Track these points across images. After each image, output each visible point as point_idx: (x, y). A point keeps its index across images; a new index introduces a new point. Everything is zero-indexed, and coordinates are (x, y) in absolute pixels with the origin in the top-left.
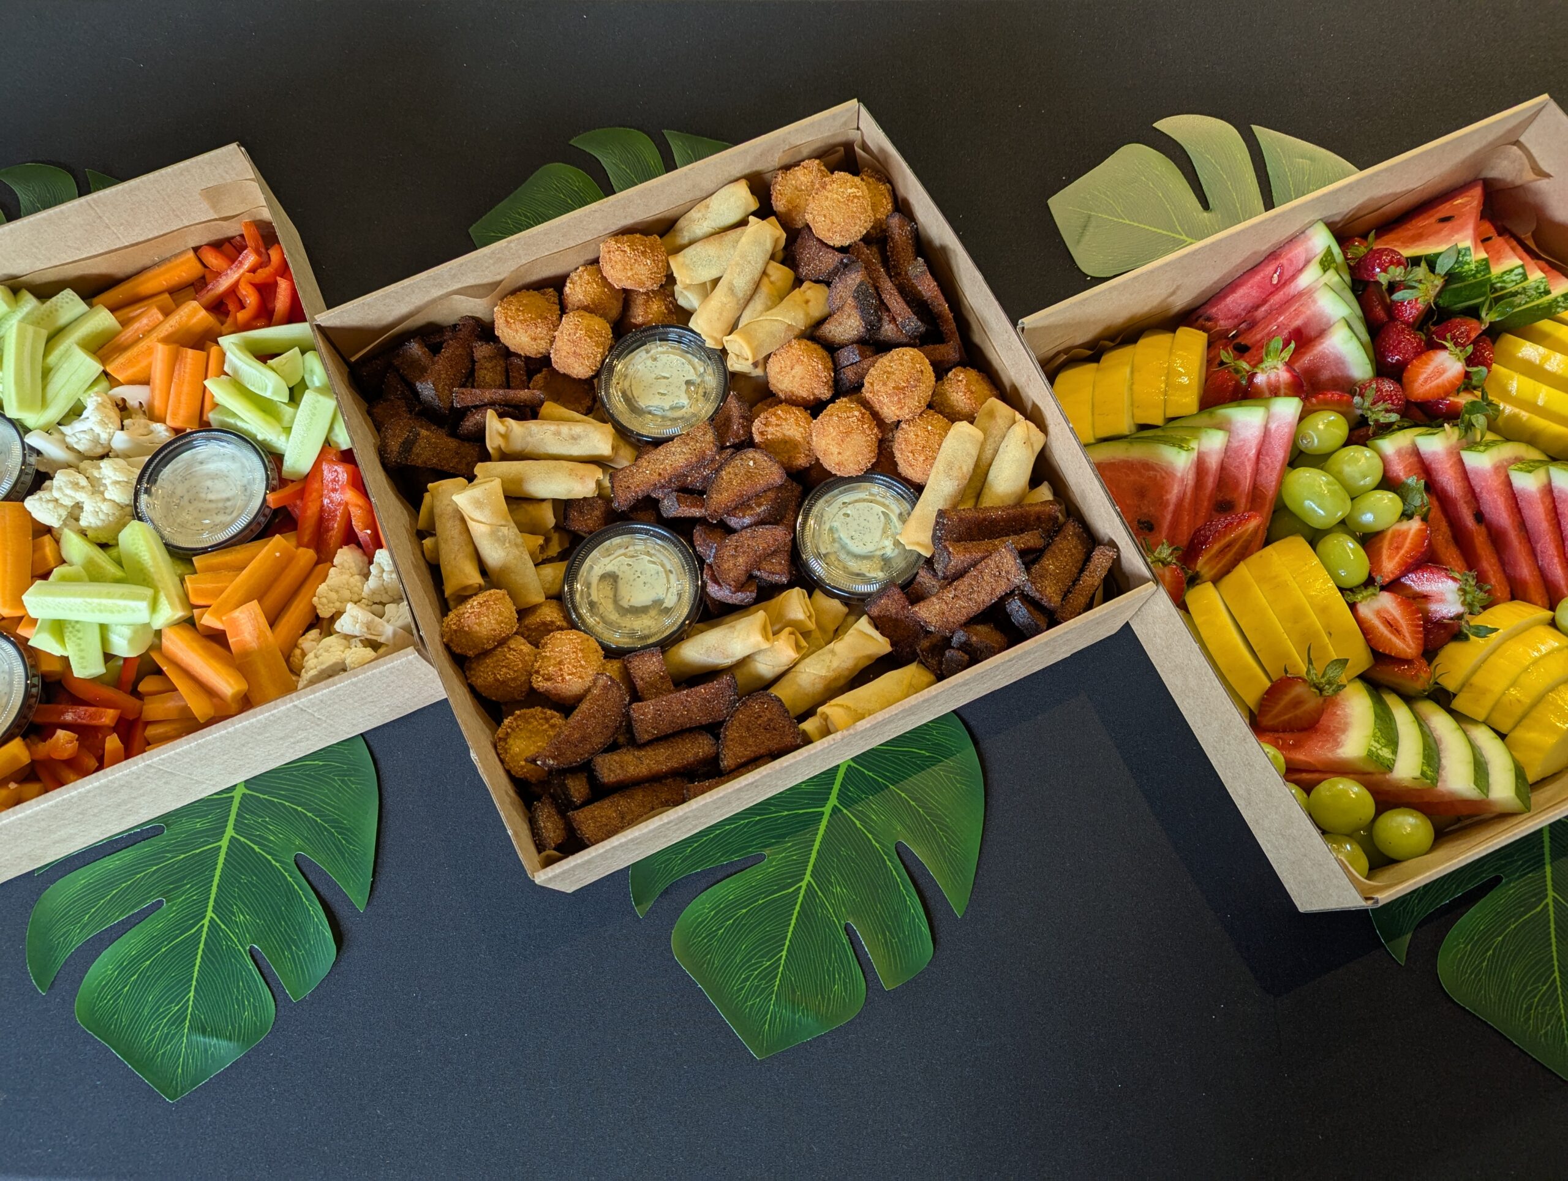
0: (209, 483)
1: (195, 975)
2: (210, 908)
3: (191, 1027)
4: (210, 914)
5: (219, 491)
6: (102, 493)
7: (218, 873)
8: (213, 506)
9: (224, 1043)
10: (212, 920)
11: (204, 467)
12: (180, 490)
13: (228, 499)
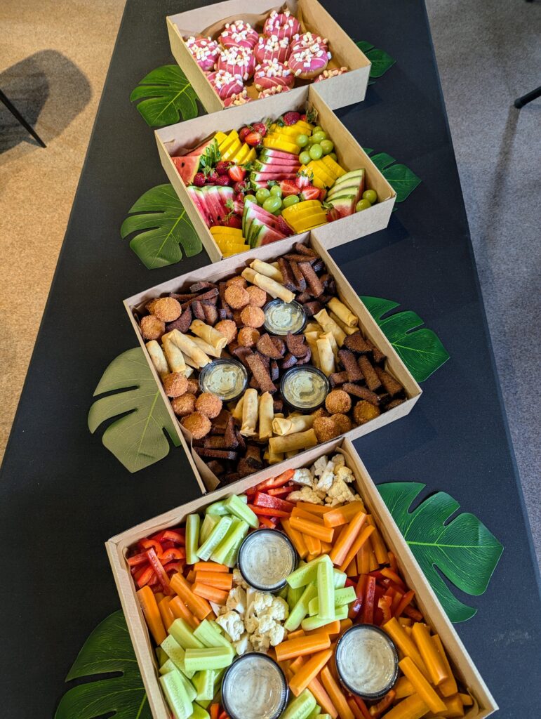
0: (261, 561)
1: (458, 546)
2: (433, 545)
3: (477, 545)
4: (435, 544)
5: (265, 555)
6: (269, 608)
7: (419, 544)
8: (272, 558)
9: (480, 531)
10: (437, 543)
11: (253, 565)
12: (265, 574)
13: (269, 551)
